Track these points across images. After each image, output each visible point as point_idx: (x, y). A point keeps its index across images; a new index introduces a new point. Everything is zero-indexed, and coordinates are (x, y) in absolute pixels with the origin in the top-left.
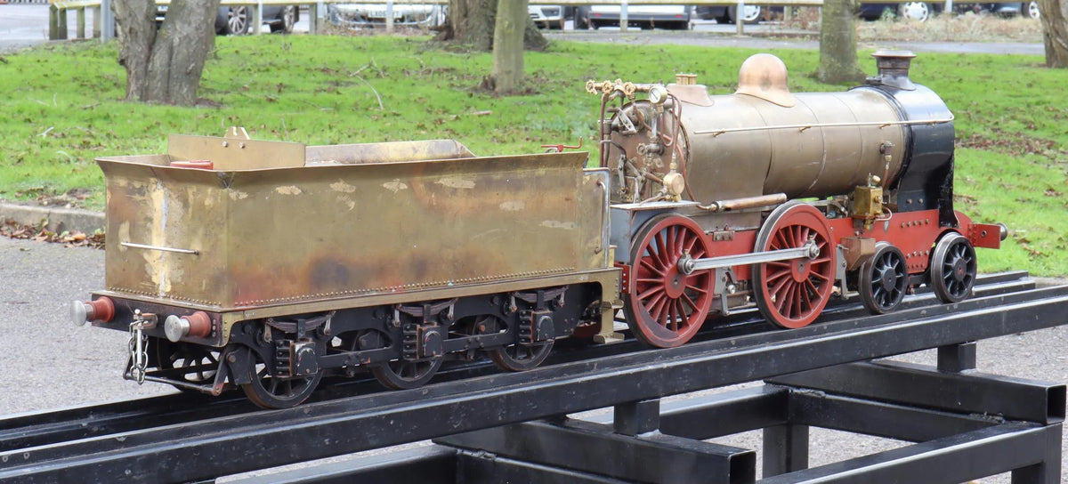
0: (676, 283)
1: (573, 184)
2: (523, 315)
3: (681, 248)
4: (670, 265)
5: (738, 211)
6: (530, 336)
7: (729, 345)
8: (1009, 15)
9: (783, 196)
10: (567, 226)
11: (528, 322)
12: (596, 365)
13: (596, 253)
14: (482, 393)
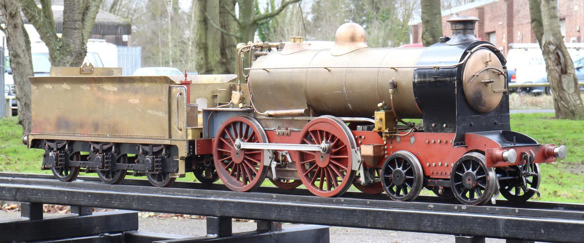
0: (238, 154)
1: (162, 93)
7: (272, 198)
10: (160, 114)
13: (180, 130)
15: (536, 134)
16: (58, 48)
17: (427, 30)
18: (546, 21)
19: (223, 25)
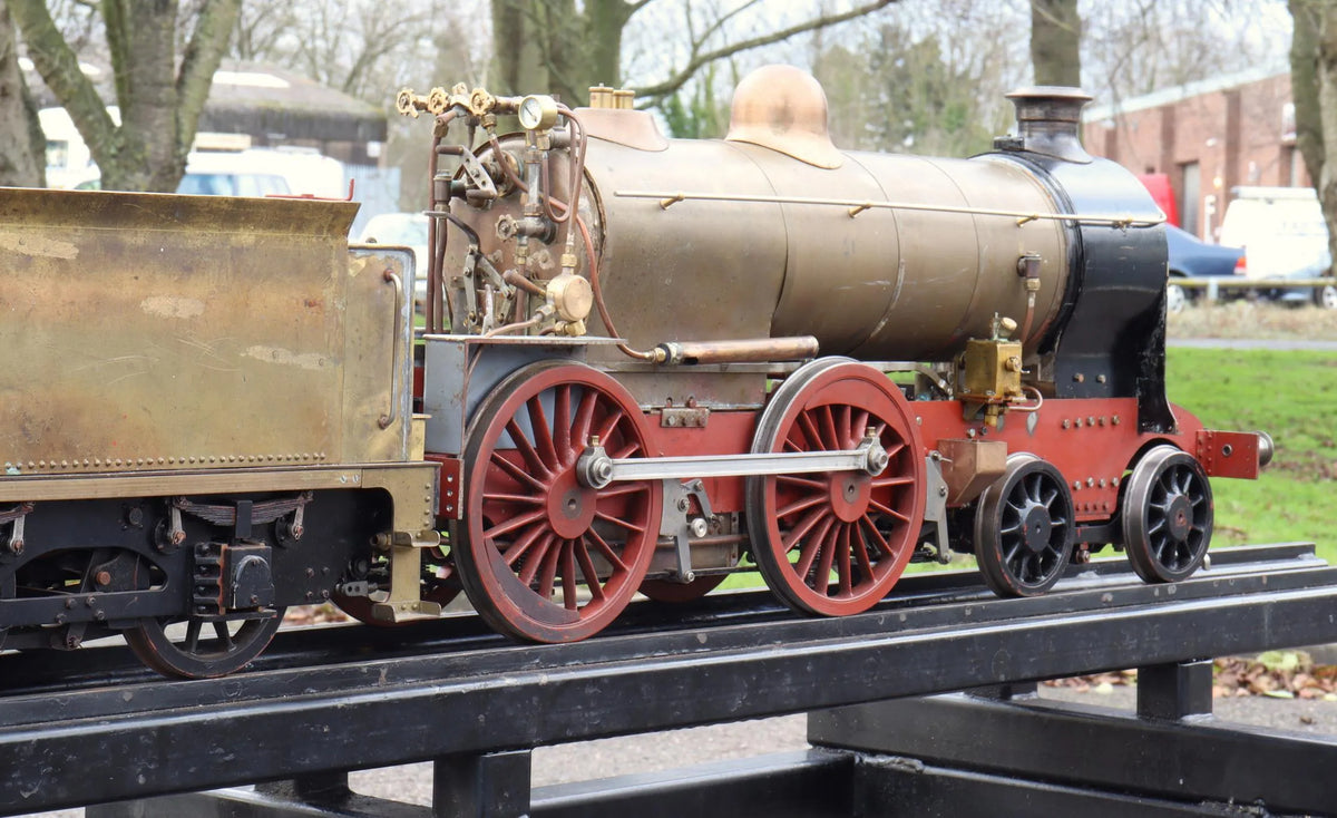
0: (573, 507)
1: (324, 271)
2: (203, 553)
3: (585, 435)
4: (560, 468)
5: (714, 368)
6: (218, 599)
7: (693, 644)
8: (1296, 305)
9: (811, 342)
10: (308, 361)
11: (213, 569)
12: (384, 672)
13: (382, 426)
14: (98, 723)
15: (1305, 403)
16: (113, 151)
18: (1331, 130)
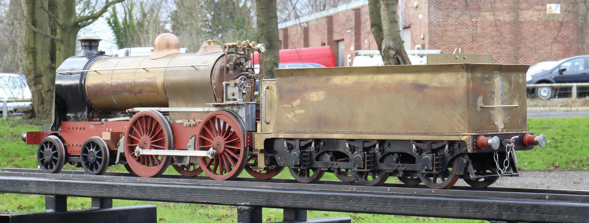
17: (262, 34)
18: (385, 26)
19: (54, 29)
